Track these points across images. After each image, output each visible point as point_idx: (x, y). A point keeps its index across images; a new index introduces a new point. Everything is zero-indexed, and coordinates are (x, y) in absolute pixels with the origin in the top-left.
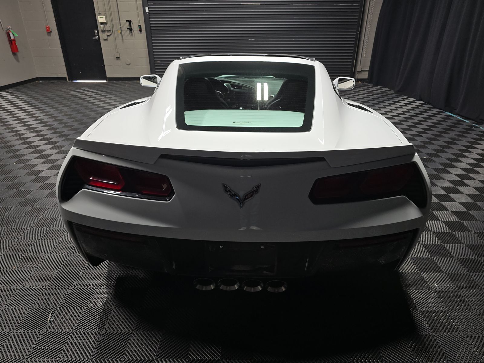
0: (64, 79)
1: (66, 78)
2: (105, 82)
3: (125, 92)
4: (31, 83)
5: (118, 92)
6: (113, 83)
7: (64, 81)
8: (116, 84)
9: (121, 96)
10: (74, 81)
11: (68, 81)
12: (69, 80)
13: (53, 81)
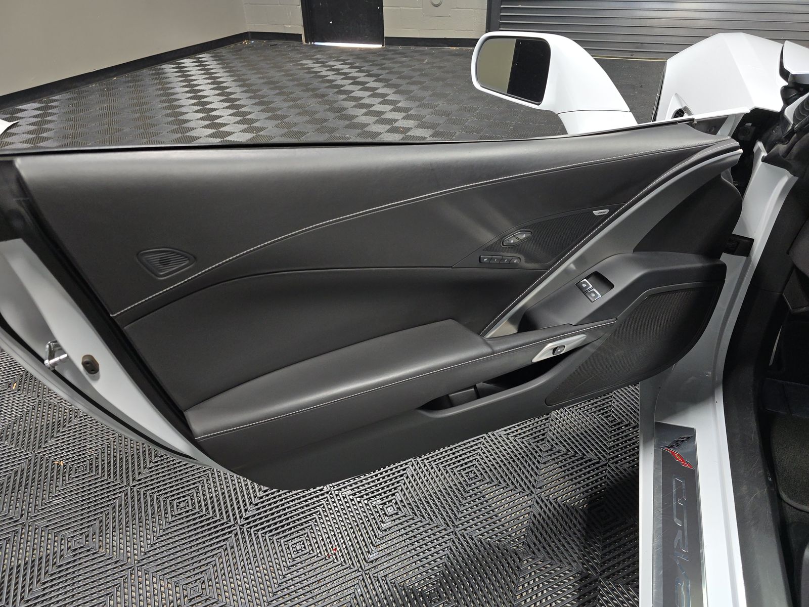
0: (297, 37)
1: (301, 35)
2: (379, 48)
3: (422, 79)
4: (232, 46)
5: (404, 78)
6: (396, 52)
7: (296, 43)
8: (402, 54)
9: (411, 92)
10: (316, 43)
11: (305, 43)
12: (307, 41)
13: (276, 43)
